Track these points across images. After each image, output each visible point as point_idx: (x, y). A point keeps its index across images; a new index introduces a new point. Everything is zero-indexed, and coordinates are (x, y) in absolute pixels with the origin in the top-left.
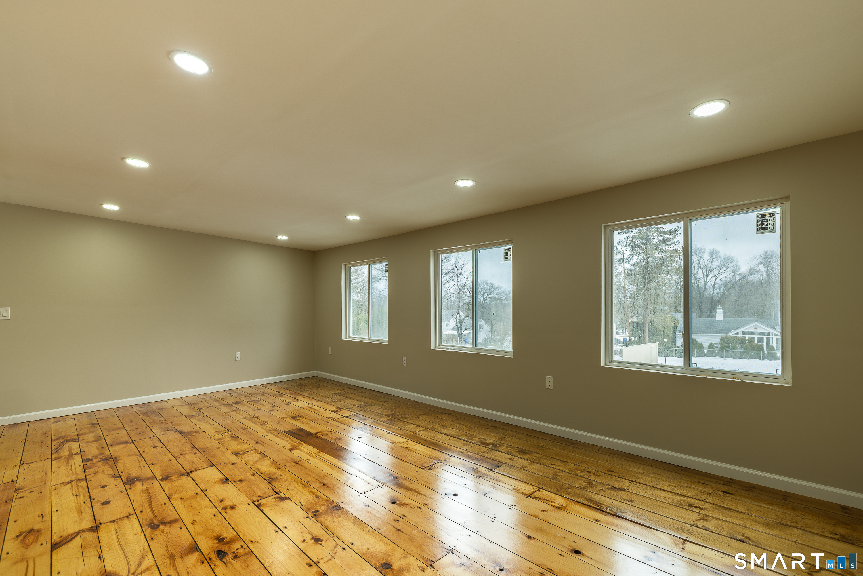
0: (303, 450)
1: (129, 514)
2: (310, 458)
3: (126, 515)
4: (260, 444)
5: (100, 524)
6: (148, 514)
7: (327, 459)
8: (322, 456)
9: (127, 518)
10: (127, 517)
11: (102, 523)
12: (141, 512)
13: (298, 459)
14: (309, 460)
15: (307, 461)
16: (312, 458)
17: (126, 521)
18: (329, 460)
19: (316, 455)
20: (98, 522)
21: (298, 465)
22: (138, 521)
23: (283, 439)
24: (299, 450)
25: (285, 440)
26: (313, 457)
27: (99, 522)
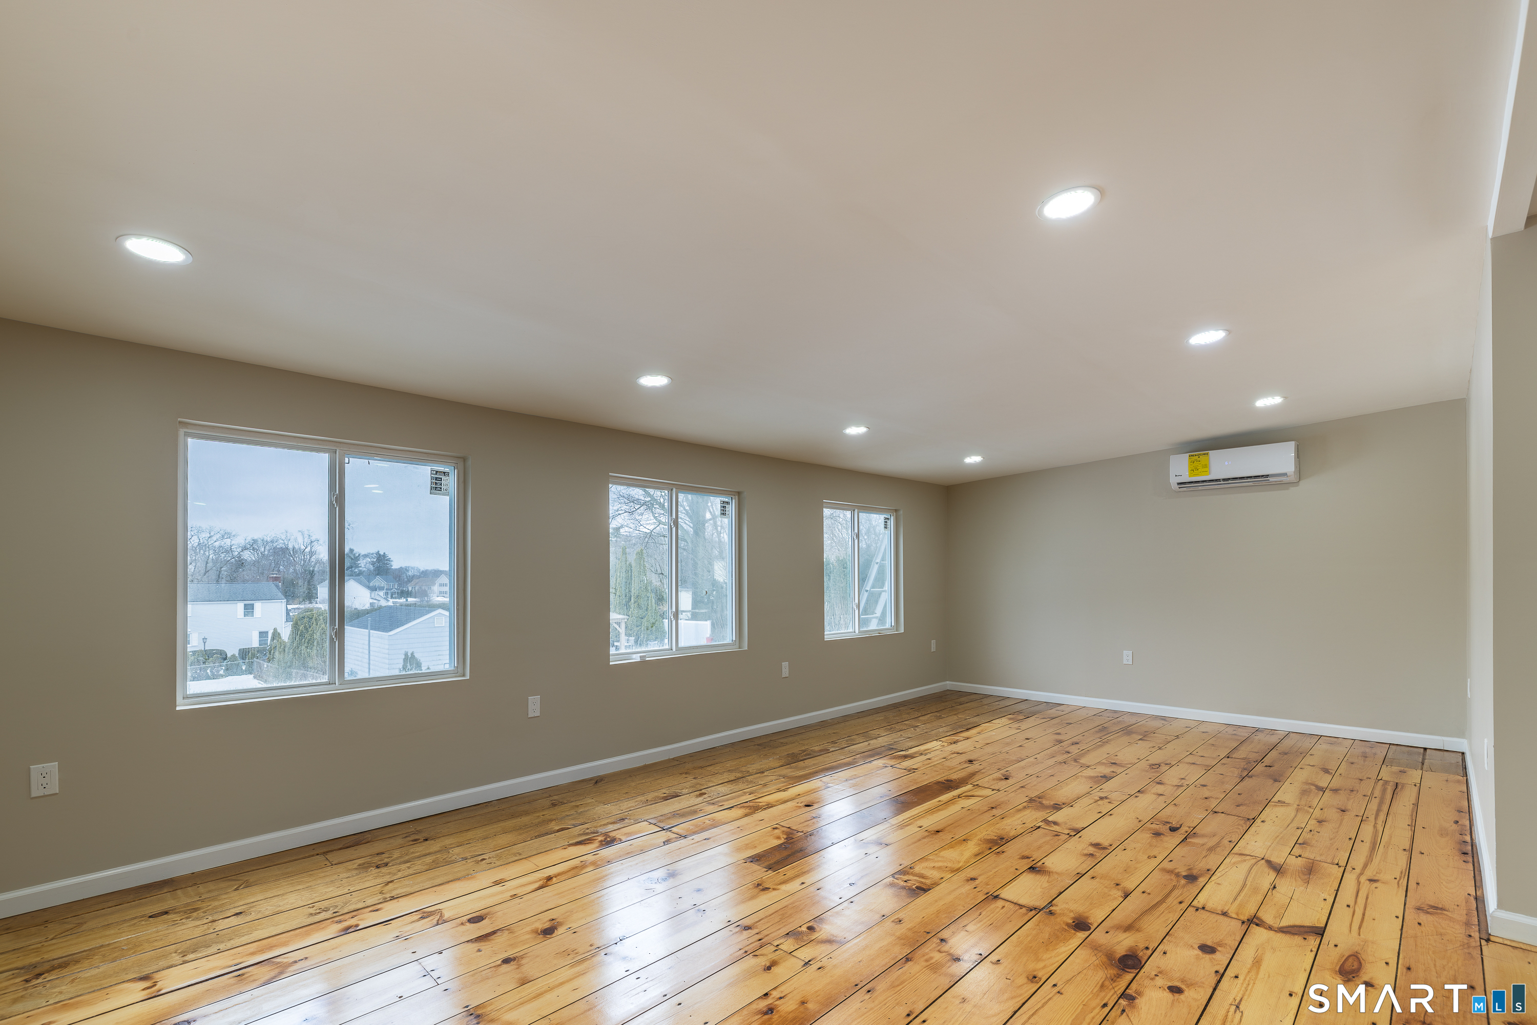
1: (1197, 910)
3: (1202, 911)
5: (1243, 922)
6: (1179, 894)
9: (1206, 907)
10: (1203, 908)
11: (1241, 922)
12: (1181, 903)
14: (920, 826)
17: (1209, 906)
20: (1245, 927)
22: (1198, 896)
27: (1243, 926)
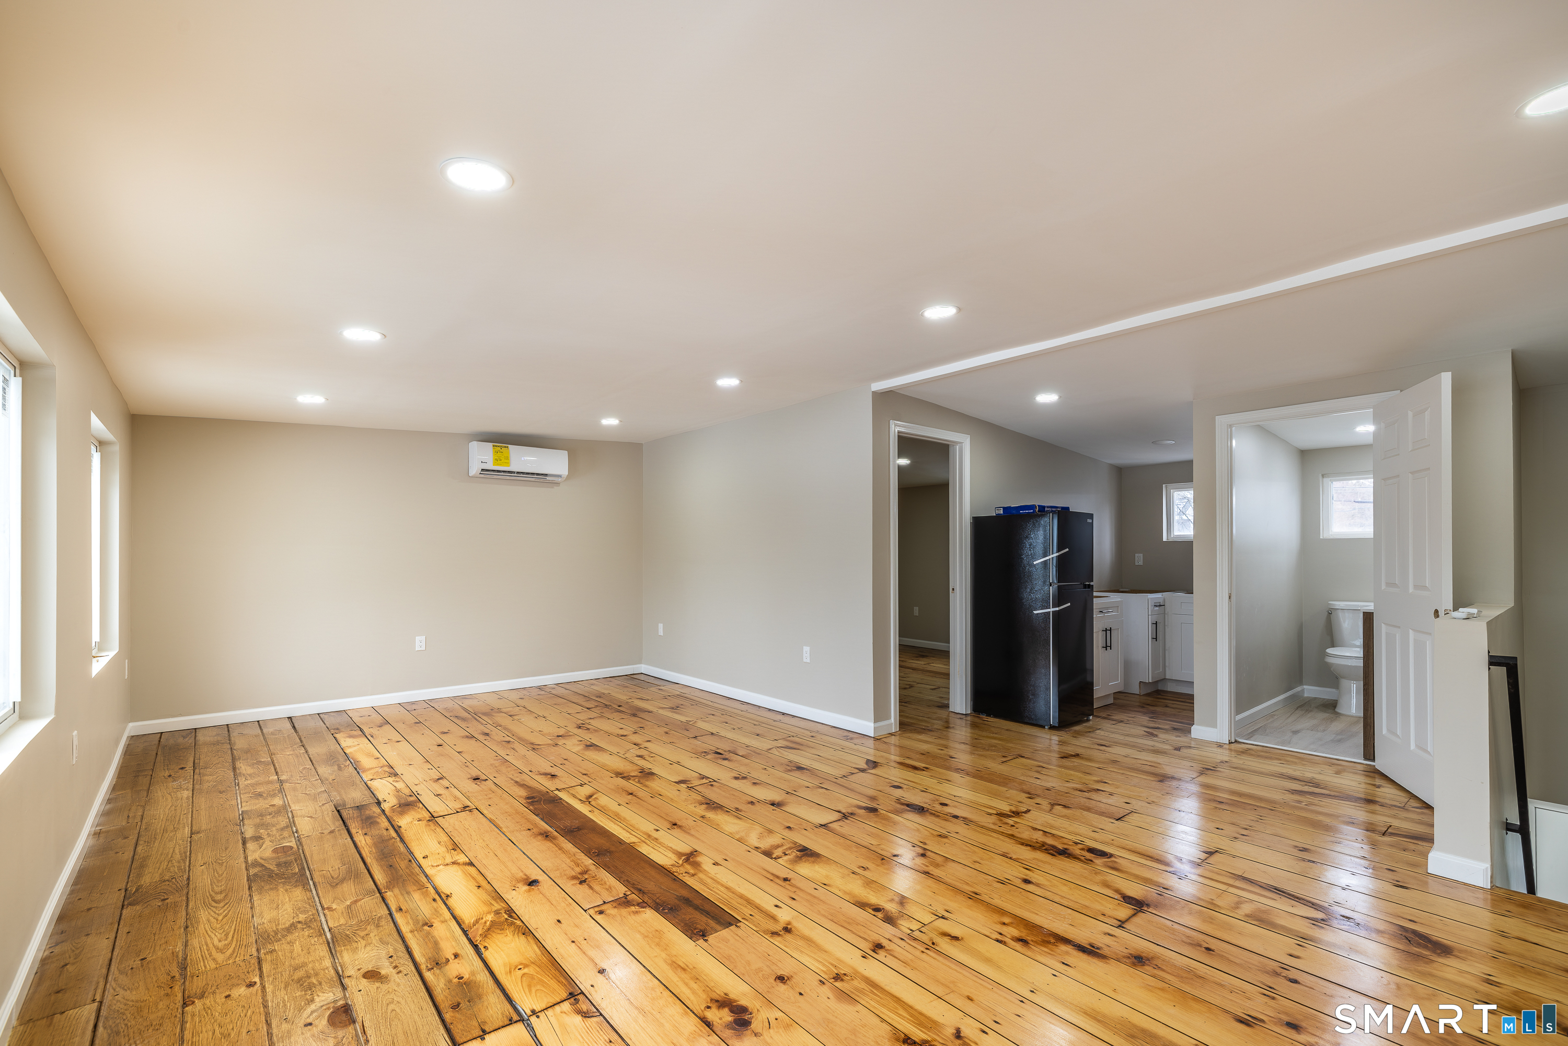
0: (669, 851)
2: (655, 834)
4: (778, 877)
7: (624, 829)
8: (631, 836)
13: (676, 832)
14: (655, 829)
15: (659, 829)
16: (650, 833)
18: (619, 827)
19: (643, 839)
21: (674, 822)
23: (727, 888)
24: (680, 853)
25: (722, 885)
26: (649, 836)
